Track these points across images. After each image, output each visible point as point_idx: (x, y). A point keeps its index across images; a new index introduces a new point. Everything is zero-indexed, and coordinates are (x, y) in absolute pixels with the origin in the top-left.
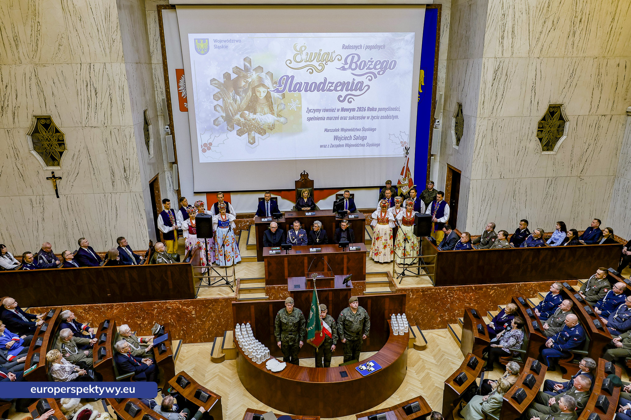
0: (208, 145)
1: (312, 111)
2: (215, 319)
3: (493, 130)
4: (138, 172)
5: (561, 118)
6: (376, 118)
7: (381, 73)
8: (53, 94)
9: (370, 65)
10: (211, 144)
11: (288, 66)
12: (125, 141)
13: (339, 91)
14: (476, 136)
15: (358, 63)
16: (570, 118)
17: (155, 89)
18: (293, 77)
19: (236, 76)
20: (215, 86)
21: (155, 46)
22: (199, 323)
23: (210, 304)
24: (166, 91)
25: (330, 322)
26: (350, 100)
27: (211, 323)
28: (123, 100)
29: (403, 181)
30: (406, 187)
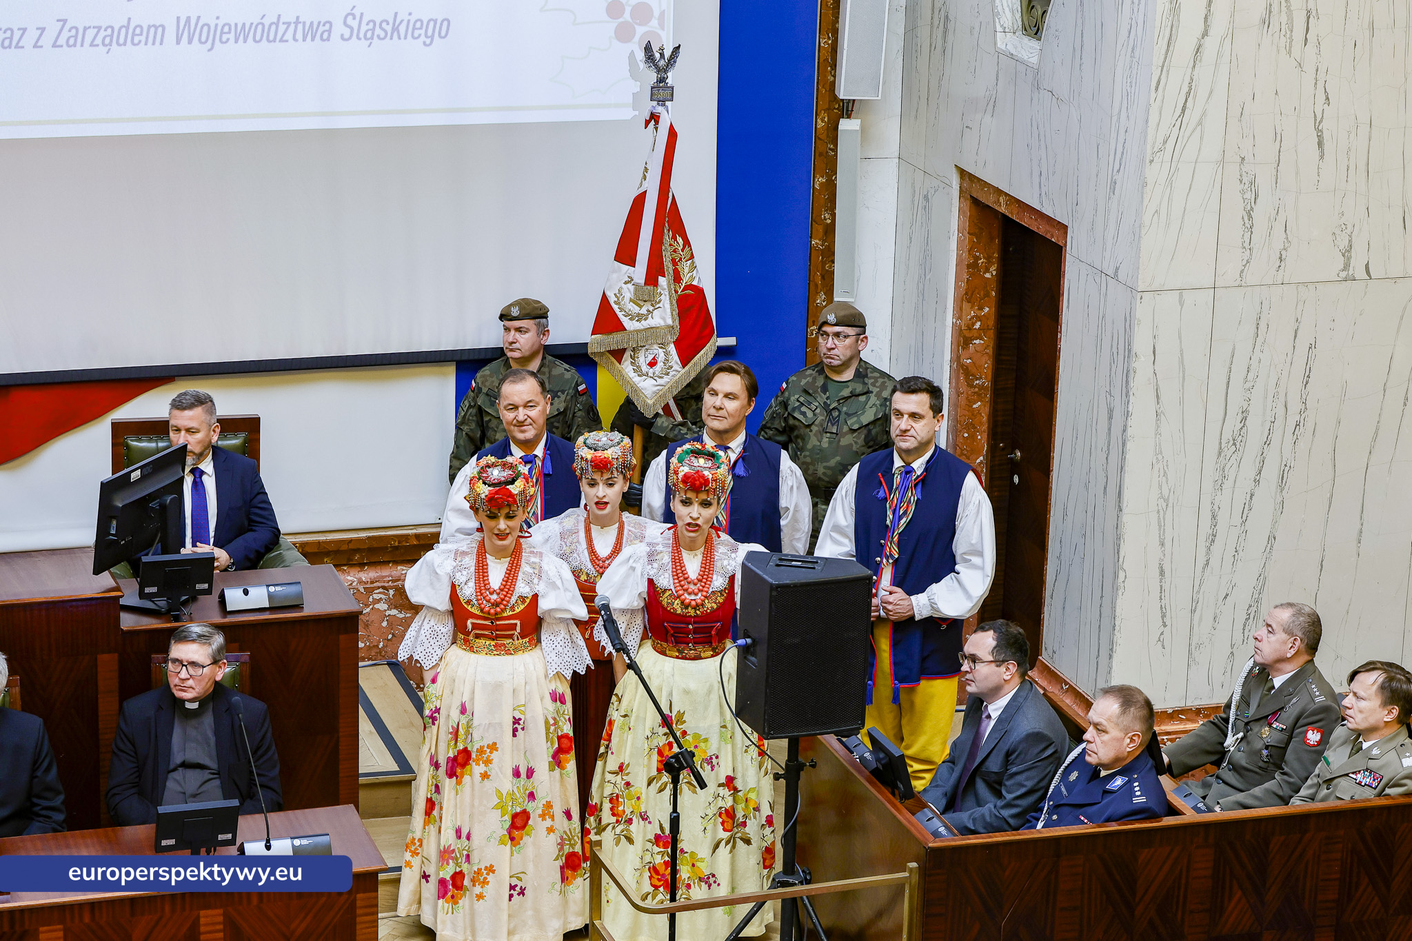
29: (636, 309)
30: (661, 357)
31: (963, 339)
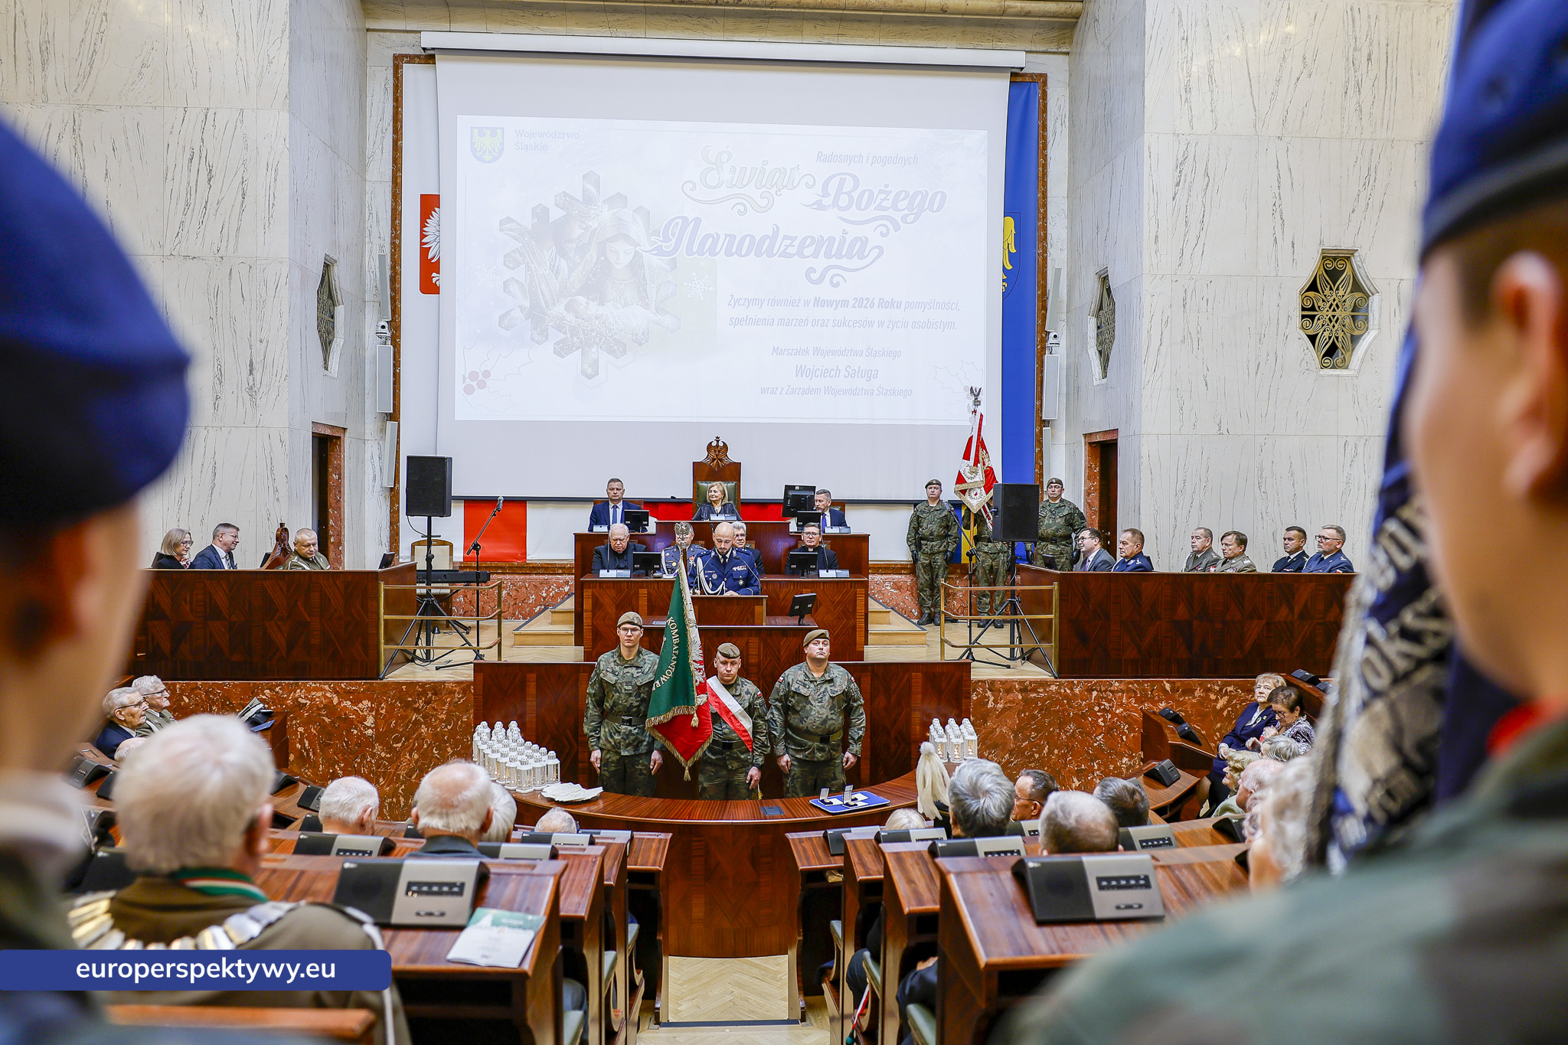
0: (481, 377)
1: (741, 302)
2: (429, 746)
3: (1187, 306)
4: (283, 376)
5: (1357, 287)
6: (899, 324)
7: (910, 219)
8: (106, 174)
9: (882, 200)
10: (487, 374)
11: (688, 196)
12: (264, 294)
13: (808, 257)
14: (1146, 320)
15: (855, 195)
16: (1379, 284)
17: (367, 240)
18: (698, 221)
19: (561, 213)
20: (510, 236)
21: (378, 142)
22: (383, 755)
23: (419, 695)
24: (393, 244)
25: (747, 697)
26: (835, 281)
27: (416, 756)
28: (271, 196)
29: (970, 475)
30: (979, 492)
31: (1088, 493)
